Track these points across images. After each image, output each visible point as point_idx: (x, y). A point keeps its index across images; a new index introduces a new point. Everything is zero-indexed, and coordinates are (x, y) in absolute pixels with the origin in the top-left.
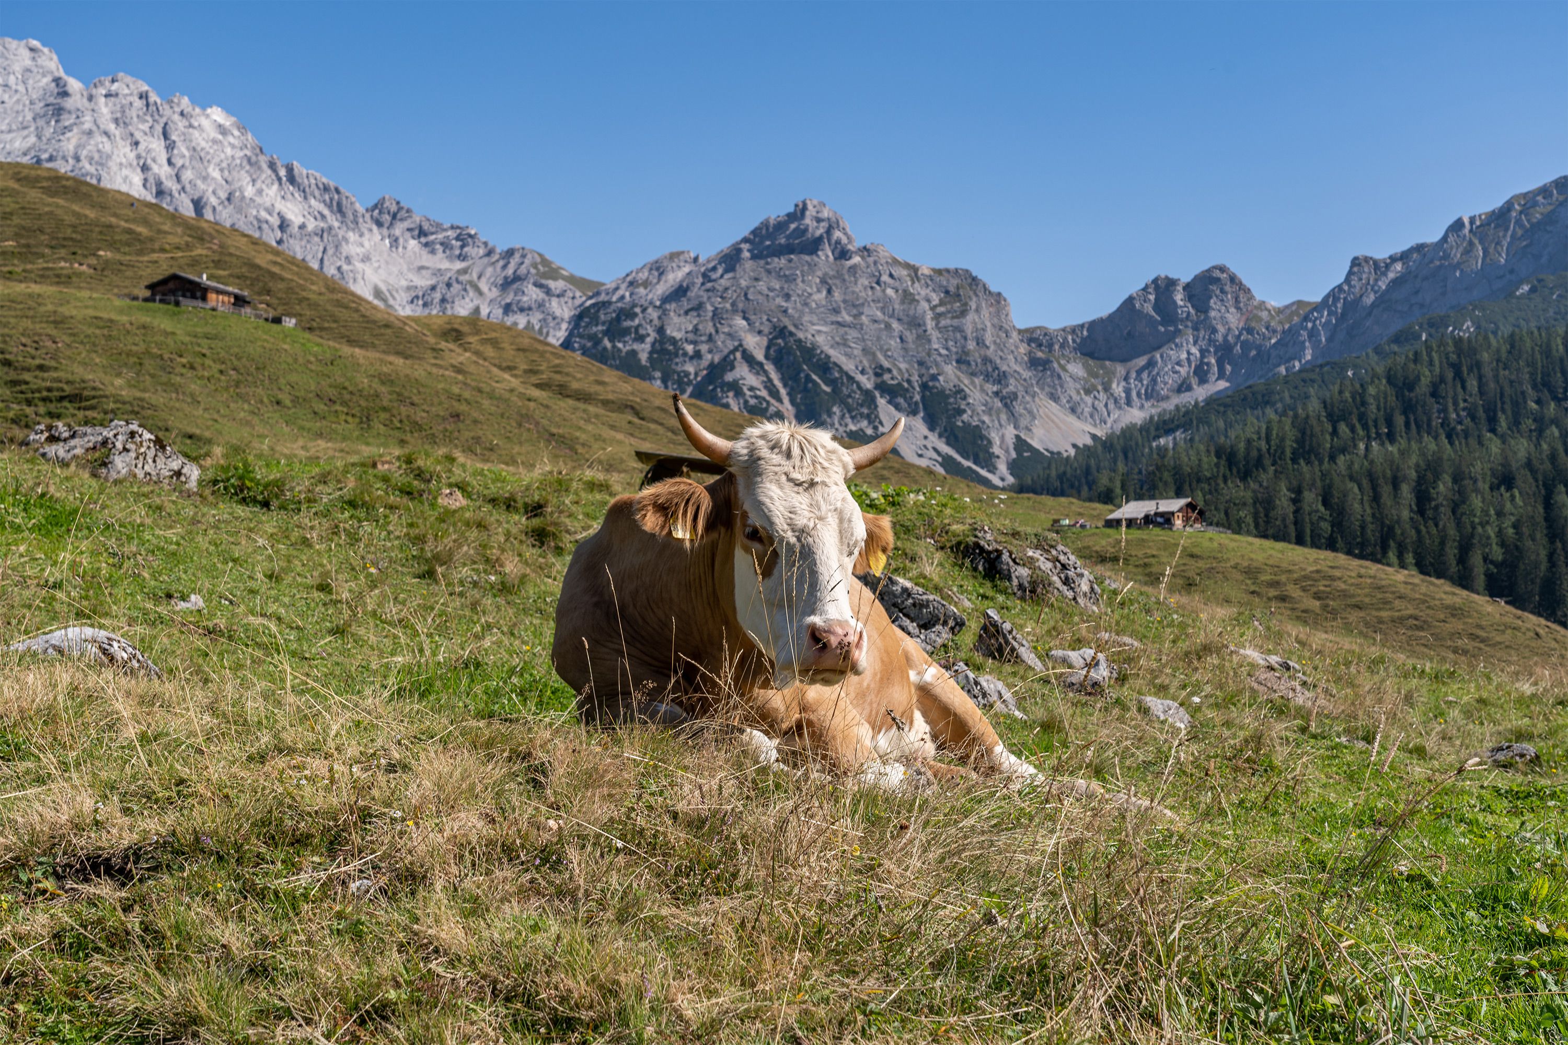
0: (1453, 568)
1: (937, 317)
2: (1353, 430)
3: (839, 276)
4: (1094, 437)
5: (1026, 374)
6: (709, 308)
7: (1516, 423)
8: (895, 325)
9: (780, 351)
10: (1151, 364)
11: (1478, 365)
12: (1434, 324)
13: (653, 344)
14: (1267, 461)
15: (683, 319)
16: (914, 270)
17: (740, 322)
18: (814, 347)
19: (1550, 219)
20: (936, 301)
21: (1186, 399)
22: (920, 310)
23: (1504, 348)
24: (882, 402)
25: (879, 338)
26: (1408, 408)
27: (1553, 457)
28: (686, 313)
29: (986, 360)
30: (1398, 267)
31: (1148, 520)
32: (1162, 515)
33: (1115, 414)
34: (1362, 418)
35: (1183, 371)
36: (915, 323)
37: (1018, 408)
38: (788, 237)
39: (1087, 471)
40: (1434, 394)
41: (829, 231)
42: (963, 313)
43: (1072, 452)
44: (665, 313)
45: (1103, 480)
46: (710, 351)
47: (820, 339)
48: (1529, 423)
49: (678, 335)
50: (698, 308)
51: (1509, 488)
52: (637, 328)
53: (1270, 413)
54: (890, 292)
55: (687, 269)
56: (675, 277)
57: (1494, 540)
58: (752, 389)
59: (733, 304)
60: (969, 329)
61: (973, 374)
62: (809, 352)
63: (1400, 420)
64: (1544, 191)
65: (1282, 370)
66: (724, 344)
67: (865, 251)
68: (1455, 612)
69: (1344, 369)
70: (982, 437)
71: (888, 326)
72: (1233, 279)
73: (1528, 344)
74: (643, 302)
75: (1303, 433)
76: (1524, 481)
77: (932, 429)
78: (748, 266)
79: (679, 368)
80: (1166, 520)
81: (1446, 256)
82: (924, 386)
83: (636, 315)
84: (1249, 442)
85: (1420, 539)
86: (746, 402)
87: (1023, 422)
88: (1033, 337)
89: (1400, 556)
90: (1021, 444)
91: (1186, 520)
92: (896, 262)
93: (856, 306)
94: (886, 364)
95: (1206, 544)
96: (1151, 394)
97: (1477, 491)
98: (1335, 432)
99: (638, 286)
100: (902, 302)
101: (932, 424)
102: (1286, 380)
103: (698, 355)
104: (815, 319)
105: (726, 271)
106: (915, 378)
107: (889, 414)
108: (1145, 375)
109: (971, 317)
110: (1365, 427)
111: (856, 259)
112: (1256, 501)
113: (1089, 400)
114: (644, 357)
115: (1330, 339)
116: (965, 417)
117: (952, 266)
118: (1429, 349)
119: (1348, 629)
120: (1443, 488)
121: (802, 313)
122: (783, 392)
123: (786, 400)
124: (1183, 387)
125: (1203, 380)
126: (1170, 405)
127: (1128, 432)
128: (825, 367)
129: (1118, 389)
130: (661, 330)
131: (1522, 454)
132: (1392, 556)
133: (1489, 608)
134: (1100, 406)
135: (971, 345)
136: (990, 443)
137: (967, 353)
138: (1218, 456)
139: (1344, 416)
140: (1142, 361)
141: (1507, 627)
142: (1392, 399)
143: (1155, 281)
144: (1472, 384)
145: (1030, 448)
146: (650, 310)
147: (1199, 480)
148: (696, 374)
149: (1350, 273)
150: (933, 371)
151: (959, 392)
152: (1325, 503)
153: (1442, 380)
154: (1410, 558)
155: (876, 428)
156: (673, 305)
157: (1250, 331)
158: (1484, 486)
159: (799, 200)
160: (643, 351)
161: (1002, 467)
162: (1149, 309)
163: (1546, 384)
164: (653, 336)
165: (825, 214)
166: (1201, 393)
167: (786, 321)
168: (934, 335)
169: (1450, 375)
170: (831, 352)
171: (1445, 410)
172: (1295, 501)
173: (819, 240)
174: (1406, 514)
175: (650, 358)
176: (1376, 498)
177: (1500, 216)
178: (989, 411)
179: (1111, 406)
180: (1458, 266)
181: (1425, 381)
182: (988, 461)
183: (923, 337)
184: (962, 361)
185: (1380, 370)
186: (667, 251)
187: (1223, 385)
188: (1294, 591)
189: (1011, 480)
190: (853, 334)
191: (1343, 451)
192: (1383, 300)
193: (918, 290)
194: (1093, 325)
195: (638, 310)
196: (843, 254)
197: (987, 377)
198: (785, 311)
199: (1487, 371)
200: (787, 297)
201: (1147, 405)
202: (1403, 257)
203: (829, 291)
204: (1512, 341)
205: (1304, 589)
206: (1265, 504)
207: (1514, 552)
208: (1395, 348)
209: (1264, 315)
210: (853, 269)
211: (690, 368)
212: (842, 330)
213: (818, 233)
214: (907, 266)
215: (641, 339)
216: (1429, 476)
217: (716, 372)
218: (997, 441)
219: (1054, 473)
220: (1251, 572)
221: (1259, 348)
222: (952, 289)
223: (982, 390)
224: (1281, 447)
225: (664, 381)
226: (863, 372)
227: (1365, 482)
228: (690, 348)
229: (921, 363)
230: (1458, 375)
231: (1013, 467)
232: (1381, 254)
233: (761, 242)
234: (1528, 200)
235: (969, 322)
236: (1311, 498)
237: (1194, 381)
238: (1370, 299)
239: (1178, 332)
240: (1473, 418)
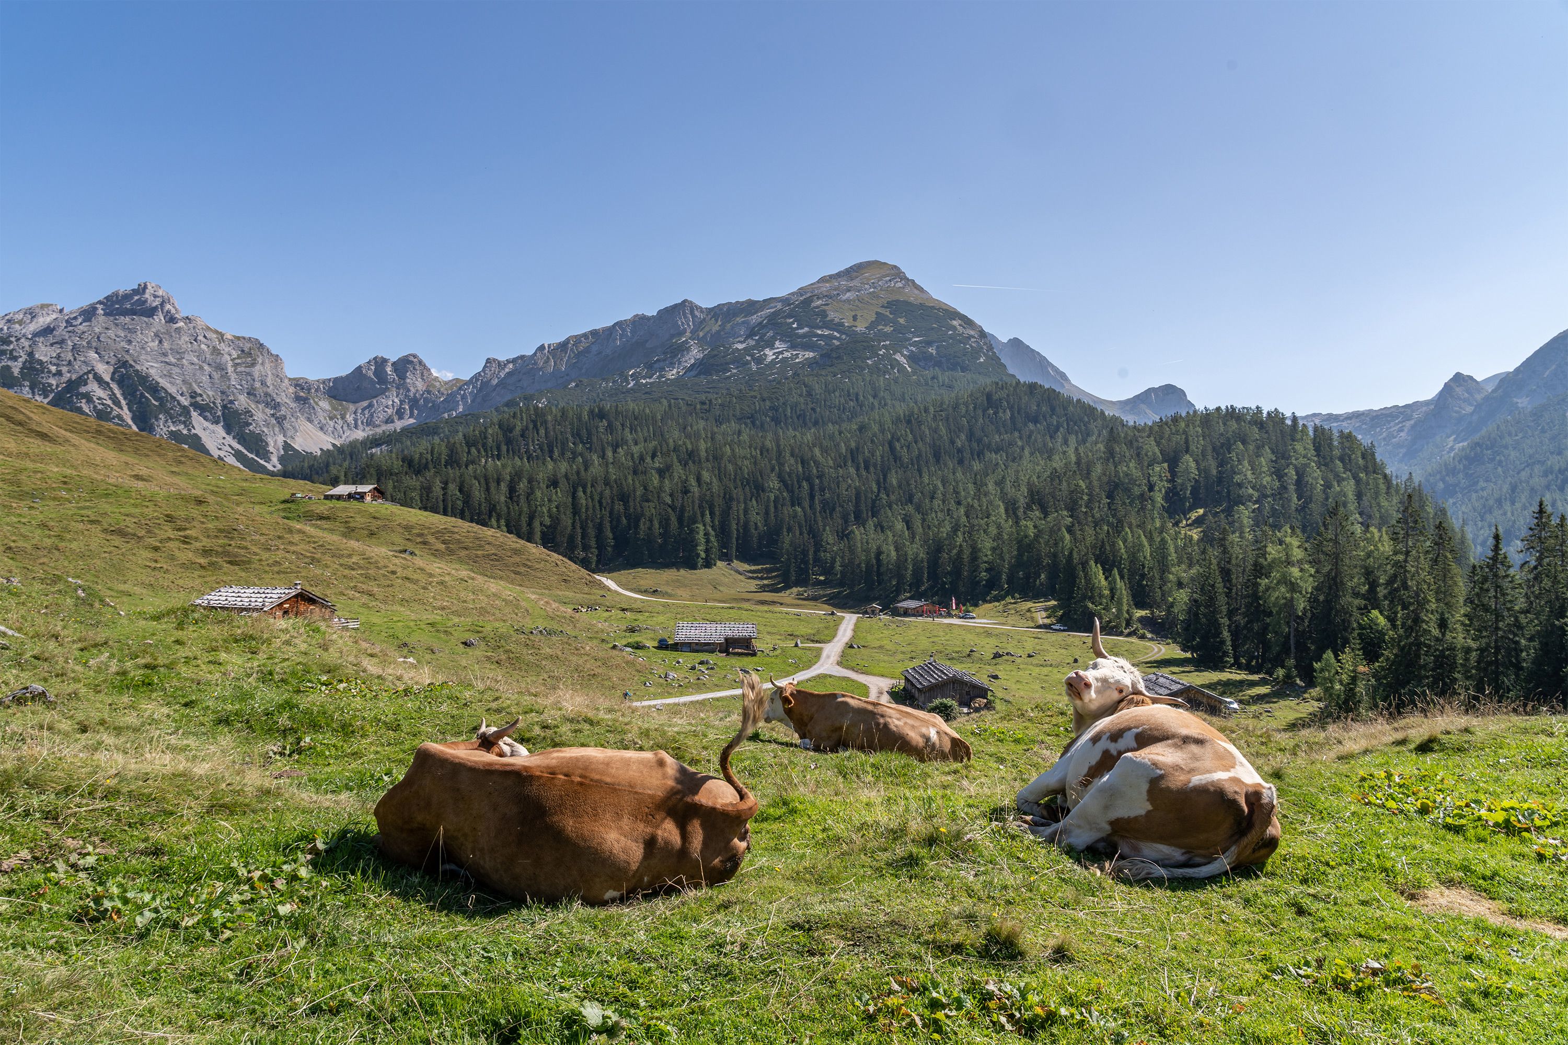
0: (525, 528)
1: (236, 365)
2: (479, 452)
3: (168, 333)
4: (334, 445)
5: (293, 405)
6: (70, 343)
7: (562, 454)
8: (206, 367)
9: (122, 376)
10: (370, 406)
11: (546, 422)
12: (527, 399)
13: (24, 363)
14: (431, 466)
15: (48, 348)
16: (221, 336)
17: (93, 355)
18: (148, 376)
19: (587, 350)
20: (235, 355)
21: (390, 427)
22: (223, 360)
23: (559, 414)
24: (194, 414)
25: (194, 375)
26: (509, 442)
27: (578, 473)
28: (52, 345)
29: (267, 394)
30: (511, 366)
31: (350, 496)
32: (359, 493)
33: (348, 433)
34: (484, 445)
35: (390, 411)
36: (220, 368)
37: (286, 425)
38: (132, 304)
39: (327, 465)
40: (522, 436)
41: (162, 304)
42: (253, 365)
43: (319, 453)
44: (35, 343)
45: (334, 470)
46: (69, 372)
47: (152, 372)
48: (569, 454)
49: (44, 359)
50: (62, 342)
51: (555, 488)
52: (11, 351)
53: (437, 440)
54: (203, 346)
55: (54, 316)
56: (44, 320)
57: (546, 514)
58: (99, 399)
59: (88, 343)
60: (256, 375)
61: (258, 402)
62: (144, 379)
63: (504, 448)
64: (585, 335)
65: (446, 415)
66: (80, 368)
67: (188, 319)
68: (516, 552)
69: (479, 418)
70: (262, 441)
71: (201, 368)
72: (420, 362)
73: (571, 413)
74: (17, 334)
75: (452, 451)
76: (563, 484)
77: (229, 433)
78: (101, 319)
79: (44, 381)
80: (361, 497)
81: (535, 363)
82: (224, 407)
83: (11, 342)
84: (421, 454)
85: (509, 513)
86: (95, 407)
87: (289, 434)
88: (298, 384)
89: (498, 521)
90: (287, 446)
91: (374, 498)
92: (208, 328)
93: (180, 354)
94: (199, 391)
95: (383, 511)
96: (370, 423)
97: (539, 488)
98: (469, 452)
99: (15, 323)
100: (212, 354)
101: (228, 429)
102: (447, 421)
103: (59, 373)
104: (149, 358)
105: (84, 321)
106: (218, 401)
107: (200, 424)
108: (366, 412)
109: (258, 367)
110: (486, 450)
111: (181, 324)
112: (422, 488)
113: (332, 423)
114: (16, 371)
115: (472, 401)
116: (251, 428)
117: (247, 336)
118: (521, 411)
119: (461, 560)
120: (523, 486)
121: (140, 354)
122: (123, 402)
123: (125, 408)
124: (389, 420)
125: (401, 417)
126: (379, 430)
127: (353, 444)
128: (155, 389)
129: (350, 418)
130: (31, 354)
131: (563, 470)
132: (494, 522)
133: (534, 550)
134: (339, 427)
135: (257, 385)
136: (267, 444)
137: (255, 389)
138: (403, 461)
139: (474, 444)
140: (365, 404)
141: (542, 560)
142: (501, 437)
143: (375, 358)
144: (542, 432)
145: (293, 449)
146: (23, 340)
147: (391, 474)
148: (57, 386)
149: (485, 366)
150: (231, 398)
151: (248, 412)
152: (460, 491)
153: (527, 428)
154: (503, 522)
155: (189, 430)
156: (42, 339)
157: (429, 392)
158: (543, 486)
159: (142, 281)
160: (16, 368)
161: (274, 459)
162: (370, 374)
163: (578, 435)
164: (24, 357)
165: (160, 293)
166: (399, 425)
167: (128, 358)
168: (233, 376)
169: (531, 426)
170: (160, 380)
171: (527, 444)
172: (443, 489)
173: (156, 308)
174: (503, 499)
175: (21, 372)
176: (488, 489)
177: (563, 346)
178: (268, 425)
179: (345, 428)
180: (541, 369)
181: (518, 428)
182: (266, 456)
183: (225, 377)
184: (251, 393)
185: (495, 420)
186: (39, 303)
187: (412, 421)
188: (431, 539)
189: (279, 467)
190: (176, 370)
191: (473, 462)
192: (502, 383)
193: (222, 347)
194: (336, 380)
195: (13, 339)
196: (172, 320)
197: (267, 405)
198: (128, 351)
199: (550, 425)
200: (130, 342)
201: (367, 429)
202: (514, 361)
203: (160, 342)
204: (564, 412)
205: (437, 538)
206: (427, 490)
207: (556, 521)
208: (506, 409)
209: (437, 384)
210: (178, 330)
211: (53, 382)
212: (169, 367)
213: (154, 304)
214: (216, 332)
215: (15, 359)
216: (516, 479)
217: (73, 386)
218: (271, 443)
219: (306, 465)
220: (408, 528)
221: (433, 402)
222: (246, 350)
223: (263, 412)
224: (439, 458)
225: (32, 388)
226: (182, 395)
227: (482, 481)
228: (53, 369)
229: (223, 393)
230: (535, 426)
231: (281, 459)
232: (502, 358)
233: (112, 305)
234: (578, 339)
235: (257, 371)
236: (453, 488)
237: (396, 418)
238: (495, 382)
239: (387, 389)
240: (542, 450)
